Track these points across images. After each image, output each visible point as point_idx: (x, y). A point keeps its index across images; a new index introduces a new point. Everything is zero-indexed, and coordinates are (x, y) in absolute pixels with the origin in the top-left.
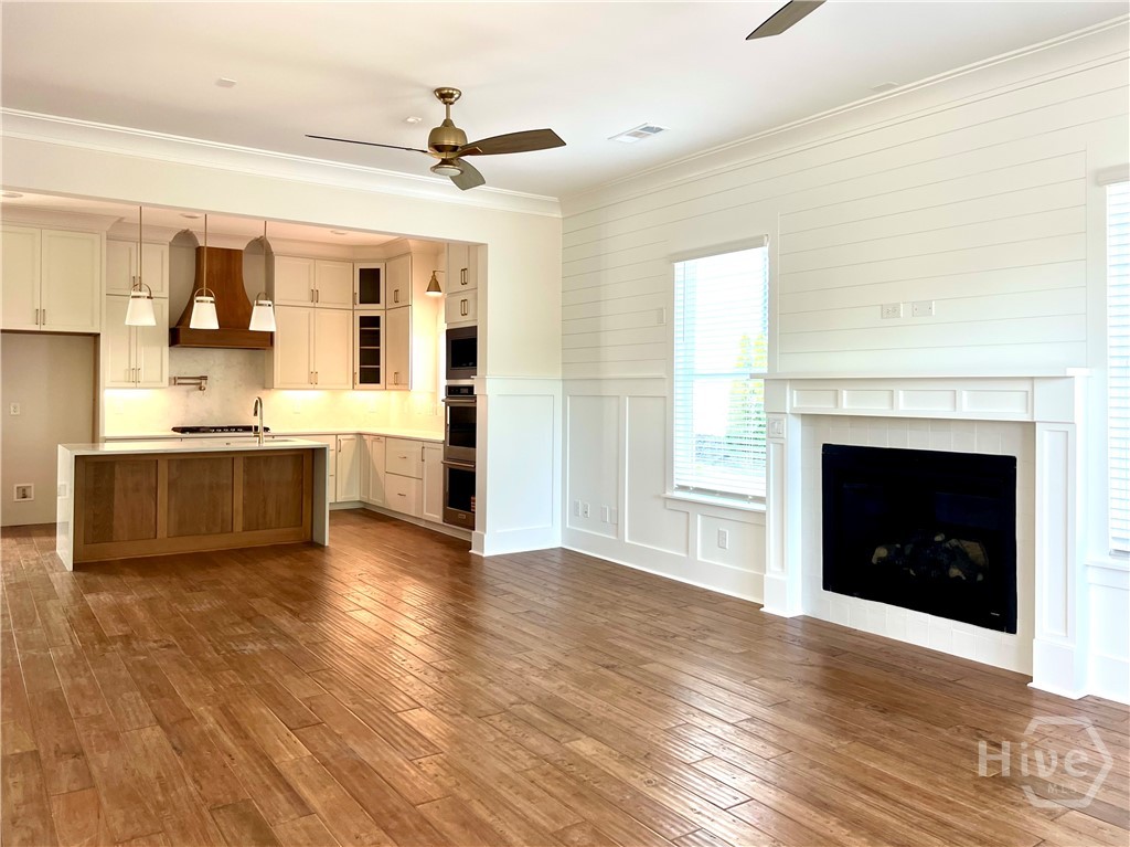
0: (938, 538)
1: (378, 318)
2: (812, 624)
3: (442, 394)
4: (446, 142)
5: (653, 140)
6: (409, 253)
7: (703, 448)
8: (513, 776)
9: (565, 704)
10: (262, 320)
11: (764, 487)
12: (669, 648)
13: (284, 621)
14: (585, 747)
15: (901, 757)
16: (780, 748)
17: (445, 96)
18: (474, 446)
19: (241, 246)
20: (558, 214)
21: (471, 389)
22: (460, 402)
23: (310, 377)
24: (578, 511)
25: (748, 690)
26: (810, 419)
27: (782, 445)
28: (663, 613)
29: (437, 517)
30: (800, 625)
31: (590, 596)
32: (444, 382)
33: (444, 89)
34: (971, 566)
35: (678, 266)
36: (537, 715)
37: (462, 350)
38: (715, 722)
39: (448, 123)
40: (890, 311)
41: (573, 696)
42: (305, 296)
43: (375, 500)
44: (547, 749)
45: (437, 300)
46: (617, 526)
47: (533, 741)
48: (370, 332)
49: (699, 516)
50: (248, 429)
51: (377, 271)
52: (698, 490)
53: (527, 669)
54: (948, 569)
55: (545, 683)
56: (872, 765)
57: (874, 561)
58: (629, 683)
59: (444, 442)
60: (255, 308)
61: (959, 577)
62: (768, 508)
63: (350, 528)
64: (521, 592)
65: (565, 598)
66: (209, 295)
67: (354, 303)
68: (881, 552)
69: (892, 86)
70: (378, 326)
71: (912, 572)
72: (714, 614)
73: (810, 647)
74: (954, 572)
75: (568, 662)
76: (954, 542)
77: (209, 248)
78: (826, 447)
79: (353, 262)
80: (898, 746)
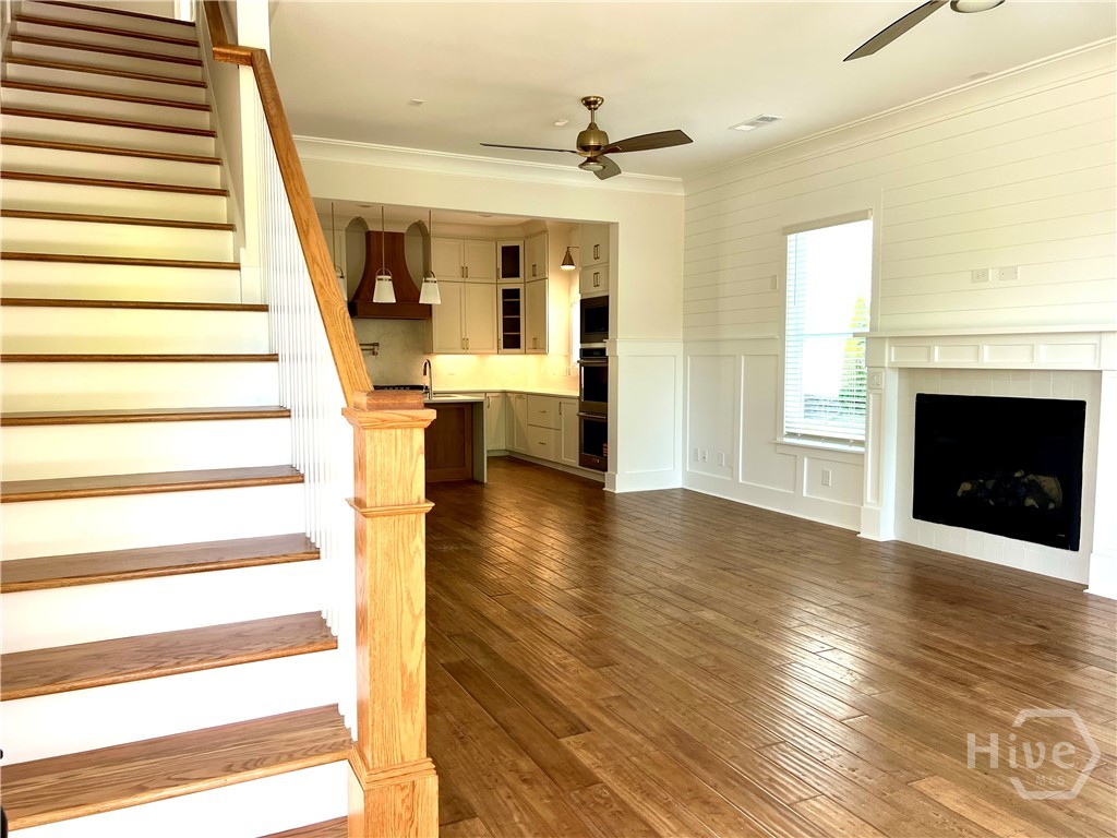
0: (1017, 475)
1: (518, 290)
2: (900, 546)
3: (576, 356)
4: (592, 143)
5: (767, 129)
6: (545, 231)
7: (812, 405)
8: (655, 628)
9: (691, 590)
10: (429, 294)
11: (864, 432)
12: (776, 560)
13: (466, 532)
14: (708, 615)
15: (960, 630)
16: (861, 622)
17: (590, 103)
18: (606, 401)
19: (403, 229)
20: (681, 193)
21: (603, 351)
22: (594, 362)
23: (462, 344)
24: (697, 456)
25: (840, 587)
26: (908, 372)
27: (880, 394)
28: (772, 536)
29: (574, 461)
30: (891, 547)
31: (709, 523)
32: (577, 346)
33: (589, 98)
34: (1044, 497)
35: (791, 237)
36: (669, 595)
37: (595, 317)
38: (810, 605)
39: (592, 126)
40: (980, 276)
41: (696, 586)
42: (458, 272)
43: (519, 448)
44: (678, 614)
45: (569, 274)
46: (732, 468)
47: (668, 610)
48: (511, 303)
49: (806, 459)
50: (420, 388)
51: (516, 249)
52: (805, 436)
53: (660, 568)
54: (1024, 499)
55: (674, 577)
56: (934, 634)
57: (959, 494)
58: (743, 579)
59: (579, 398)
60: (424, 284)
61: (1032, 506)
62: (867, 450)
63: (502, 470)
64: (650, 519)
65: (685, 523)
66: (387, 274)
67: (498, 278)
68: (966, 486)
69: (987, 74)
70: (519, 297)
71: (992, 503)
72: (816, 538)
73: (898, 561)
74: (1030, 502)
75: (691, 565)
76: (1031, 477)
77: (387, 234)
78: (920, 397)
79: (496, 240)
80: (959, 624)
